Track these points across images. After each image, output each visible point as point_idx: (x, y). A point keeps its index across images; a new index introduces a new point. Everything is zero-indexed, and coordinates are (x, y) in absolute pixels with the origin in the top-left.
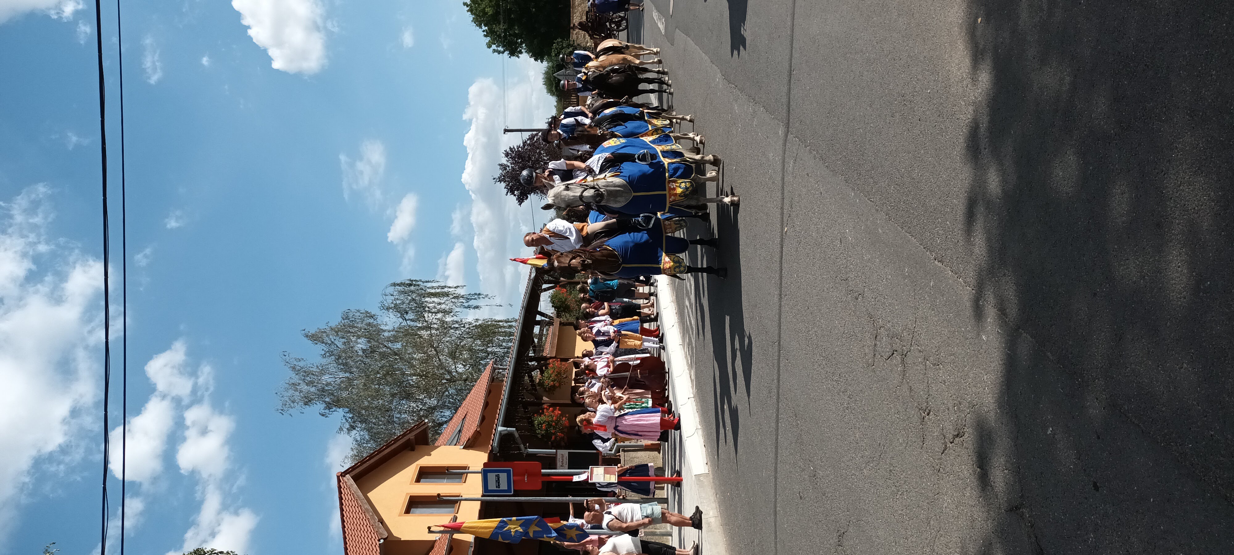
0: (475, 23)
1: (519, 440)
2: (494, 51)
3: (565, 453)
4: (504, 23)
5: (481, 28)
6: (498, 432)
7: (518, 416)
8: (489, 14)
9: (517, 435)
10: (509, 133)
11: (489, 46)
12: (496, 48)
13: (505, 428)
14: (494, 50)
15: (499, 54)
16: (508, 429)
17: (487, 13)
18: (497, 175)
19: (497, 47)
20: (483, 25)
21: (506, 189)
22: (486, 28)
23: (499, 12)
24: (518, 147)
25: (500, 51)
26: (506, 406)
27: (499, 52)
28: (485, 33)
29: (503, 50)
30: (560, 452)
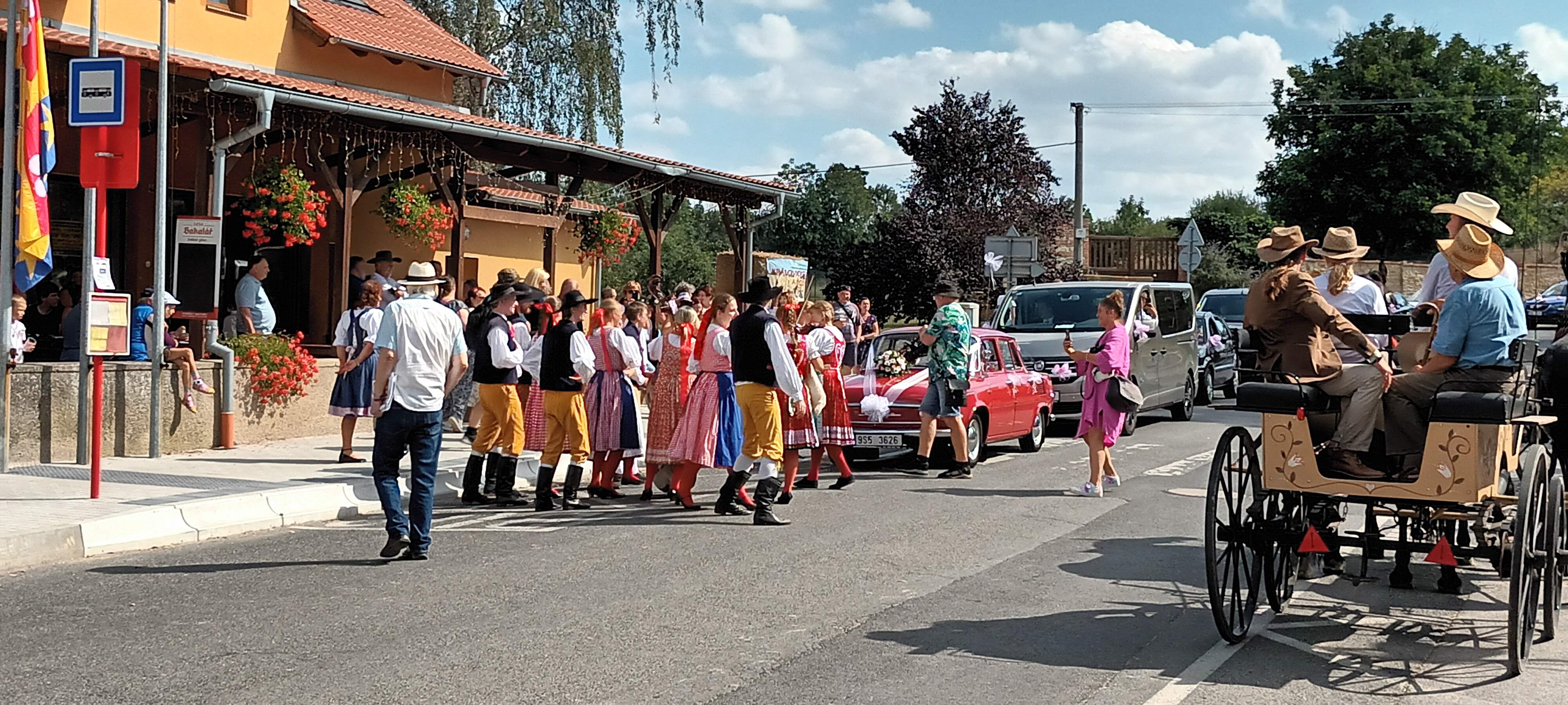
0: (1345, 40)
1: (243, 137)
2: (1279, 84)
3: (215, 238)
4: (1342, 108)
5: (1336, 55)
6: (261, 90)
7: (305, 134)
8: (1365, 72)
9: (254, 131)
10: (1074, 115)
11: (1292, 72)
12: (1285, 87)
13: (270, 107)
14: (1281, 84)
15: (1273, 94)
16: (269, 113)
17: (1365, 67)
18: (959, 90)
19: (1288, 90)
20: (1341, 58)
21: (927, 108)
22: (1335, 67)
23: (1368, 98)
24: (1022, 137)
25: (1280, 96)
26: (331, 108)
27: (1277, 95)
28: (1322, 62)
29: (1282, 103)
30: (217, 227)
